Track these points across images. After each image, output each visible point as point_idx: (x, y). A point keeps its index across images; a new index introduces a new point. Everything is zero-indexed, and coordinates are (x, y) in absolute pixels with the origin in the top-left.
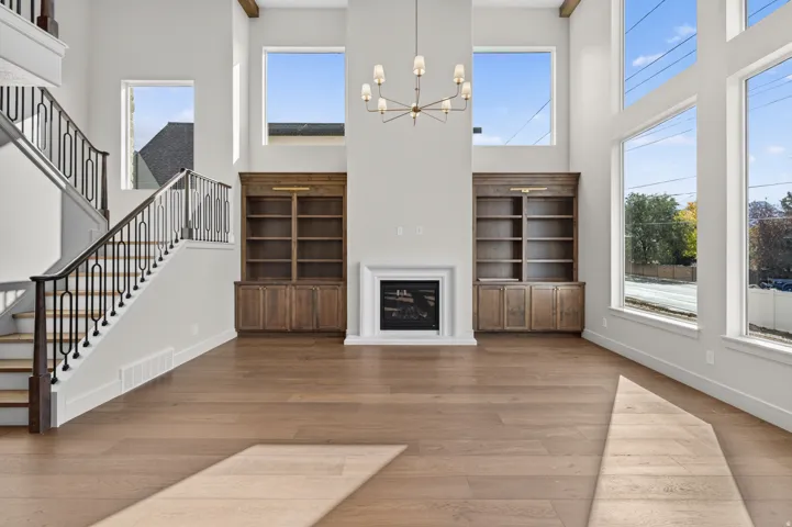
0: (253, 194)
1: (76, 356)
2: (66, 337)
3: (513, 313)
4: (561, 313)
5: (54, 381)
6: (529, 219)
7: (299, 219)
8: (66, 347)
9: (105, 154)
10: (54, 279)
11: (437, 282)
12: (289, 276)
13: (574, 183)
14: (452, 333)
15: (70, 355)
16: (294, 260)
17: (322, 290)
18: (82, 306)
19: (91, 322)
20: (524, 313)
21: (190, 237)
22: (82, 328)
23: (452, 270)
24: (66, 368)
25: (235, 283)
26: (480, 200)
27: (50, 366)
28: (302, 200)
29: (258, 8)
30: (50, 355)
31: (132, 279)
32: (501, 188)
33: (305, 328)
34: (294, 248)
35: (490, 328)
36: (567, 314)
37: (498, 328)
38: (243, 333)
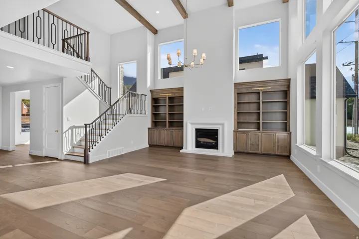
0: (154, 97)
1: (95, 145)
2: (92, 141)
3: (253, 145)
4: (278, 146)
5: (90, 151)
6: (263, 102)
7: (169, 105)
8: (92, 143)
9: (110, 88)
10: (89, 124)
11: (218, 130)
12: (166, 126)
13: (288, 84)
14: (223, 151)
15: (94, 146)
16: (167, 120)
17: (175, 131)
18: (97, 133)
19: (99, 137)
20: (258, 145)
21: (130, 113)
22: (97, 139)
23: (223, 125)
24: (92, 148)
25: (148, 128)
26: (239, 94)
27: (88, 147)
28: (170, 98)
29: (157, 31)
30: (88, 145)
31: (111, 126)
32: (249, 89)
33: (170, 145)
34: (167, 116)
35: (242, 151)
36: (281, 147)
37: (246, 151)
38: (151, 146)
